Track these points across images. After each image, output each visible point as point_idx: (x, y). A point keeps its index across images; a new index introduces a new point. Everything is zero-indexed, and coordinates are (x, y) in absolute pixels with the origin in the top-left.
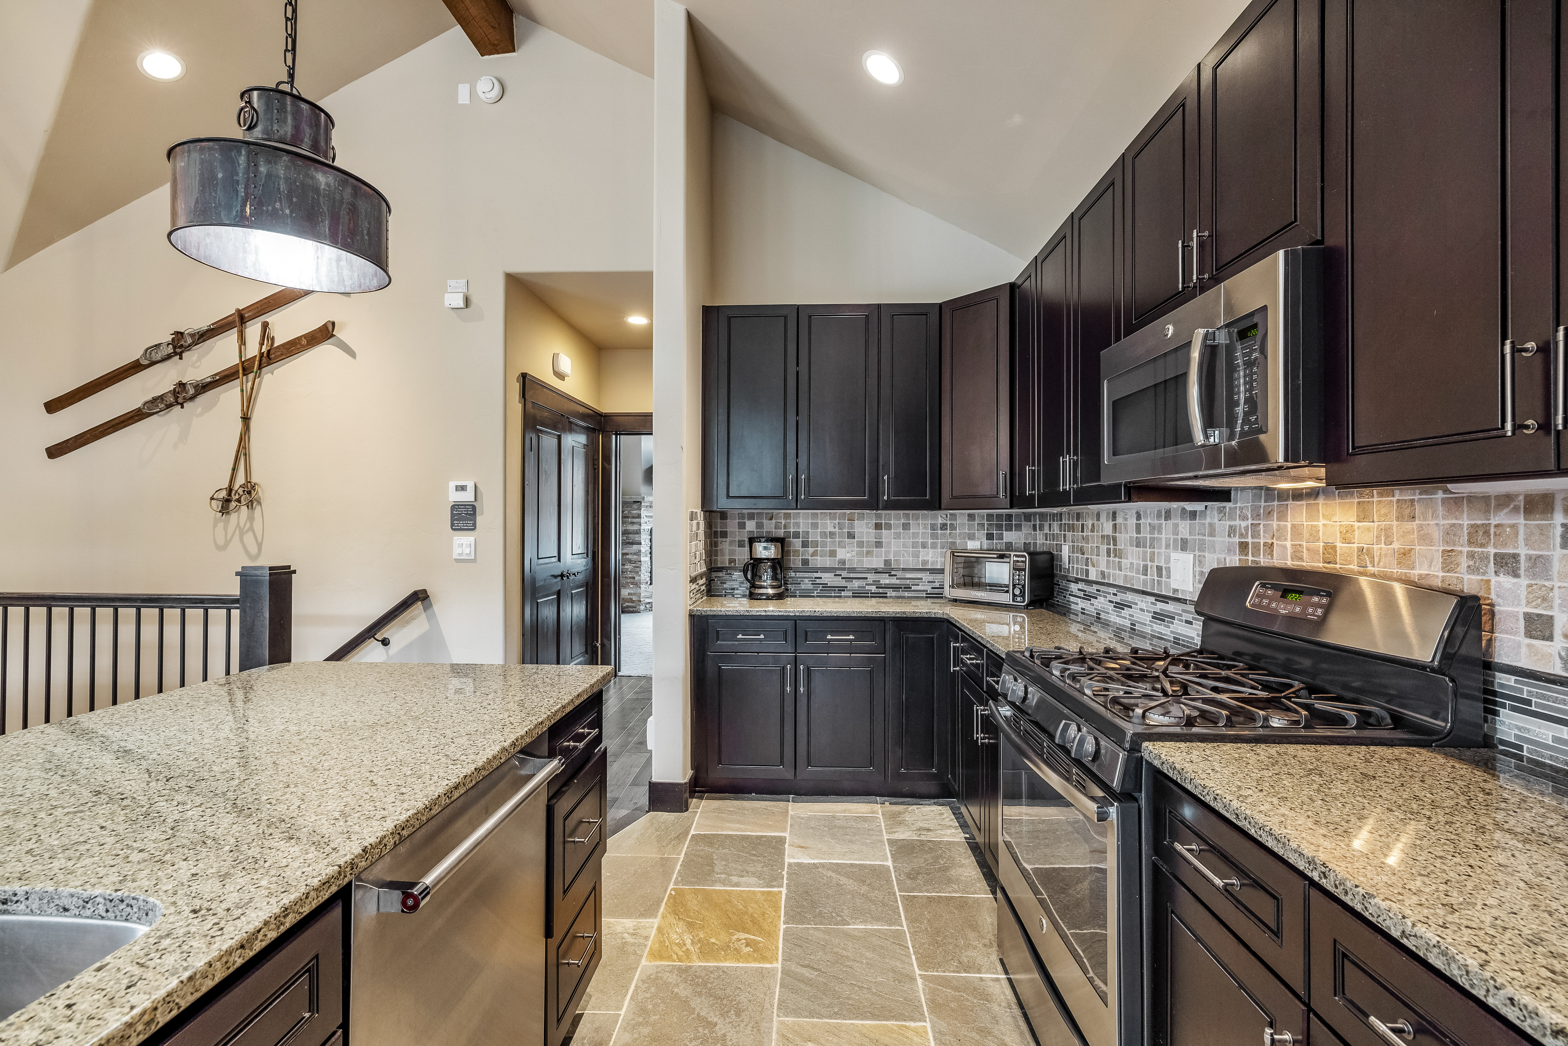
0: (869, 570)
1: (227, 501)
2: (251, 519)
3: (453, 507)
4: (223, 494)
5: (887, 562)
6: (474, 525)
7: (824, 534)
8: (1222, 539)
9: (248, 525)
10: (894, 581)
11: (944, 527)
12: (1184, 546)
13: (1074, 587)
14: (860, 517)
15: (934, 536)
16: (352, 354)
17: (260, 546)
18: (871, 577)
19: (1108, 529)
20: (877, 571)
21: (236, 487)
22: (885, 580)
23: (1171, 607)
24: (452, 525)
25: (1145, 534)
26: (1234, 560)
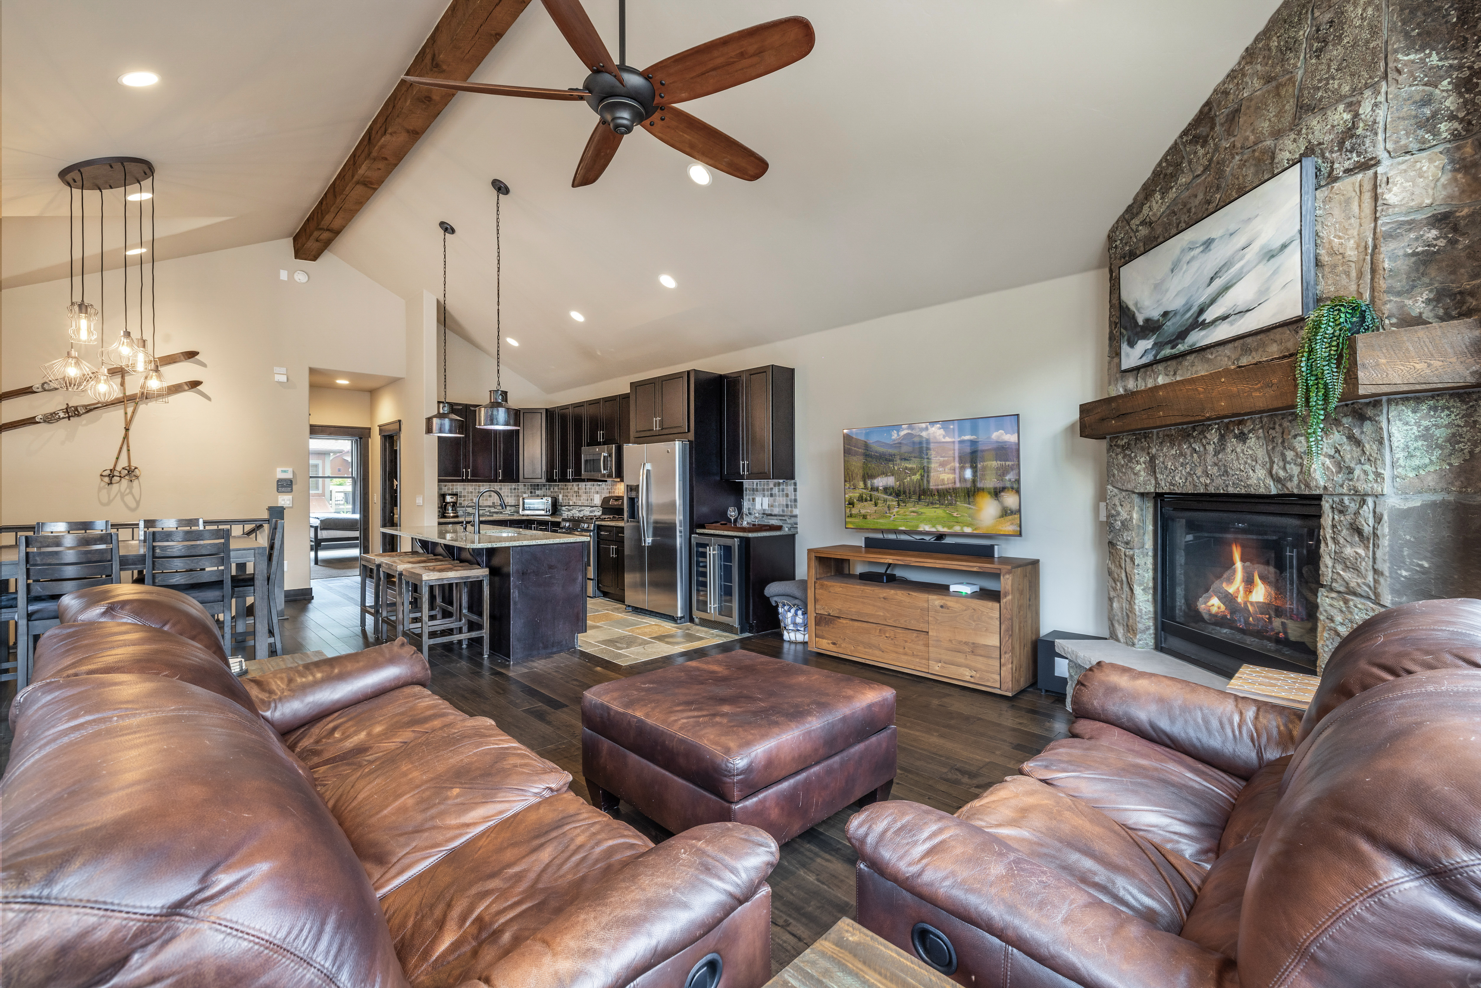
0: (486, 506)
1: (111, 476)
2: (131, 488)
3: (278, 481)
4: (108, 472)
5: (493, 503)
6: (292, 490)
7: (468, 493)
8: (606, 491)
9: (128, 491)
10: (496, 510)
11: (515, 489)
12: (597, 493)
13: (564, 508)
14: (483, 486)
15: (511, 493)
16: (209, 399)
17: (138, 503)
18: (487, 509)
19: (576, 489)
20: (490, 507)
21: (119, 468)
22: (493, 510)
23: (594, 509)
24: (278, 490)
25: (588, 490)
26: (608, 495)
